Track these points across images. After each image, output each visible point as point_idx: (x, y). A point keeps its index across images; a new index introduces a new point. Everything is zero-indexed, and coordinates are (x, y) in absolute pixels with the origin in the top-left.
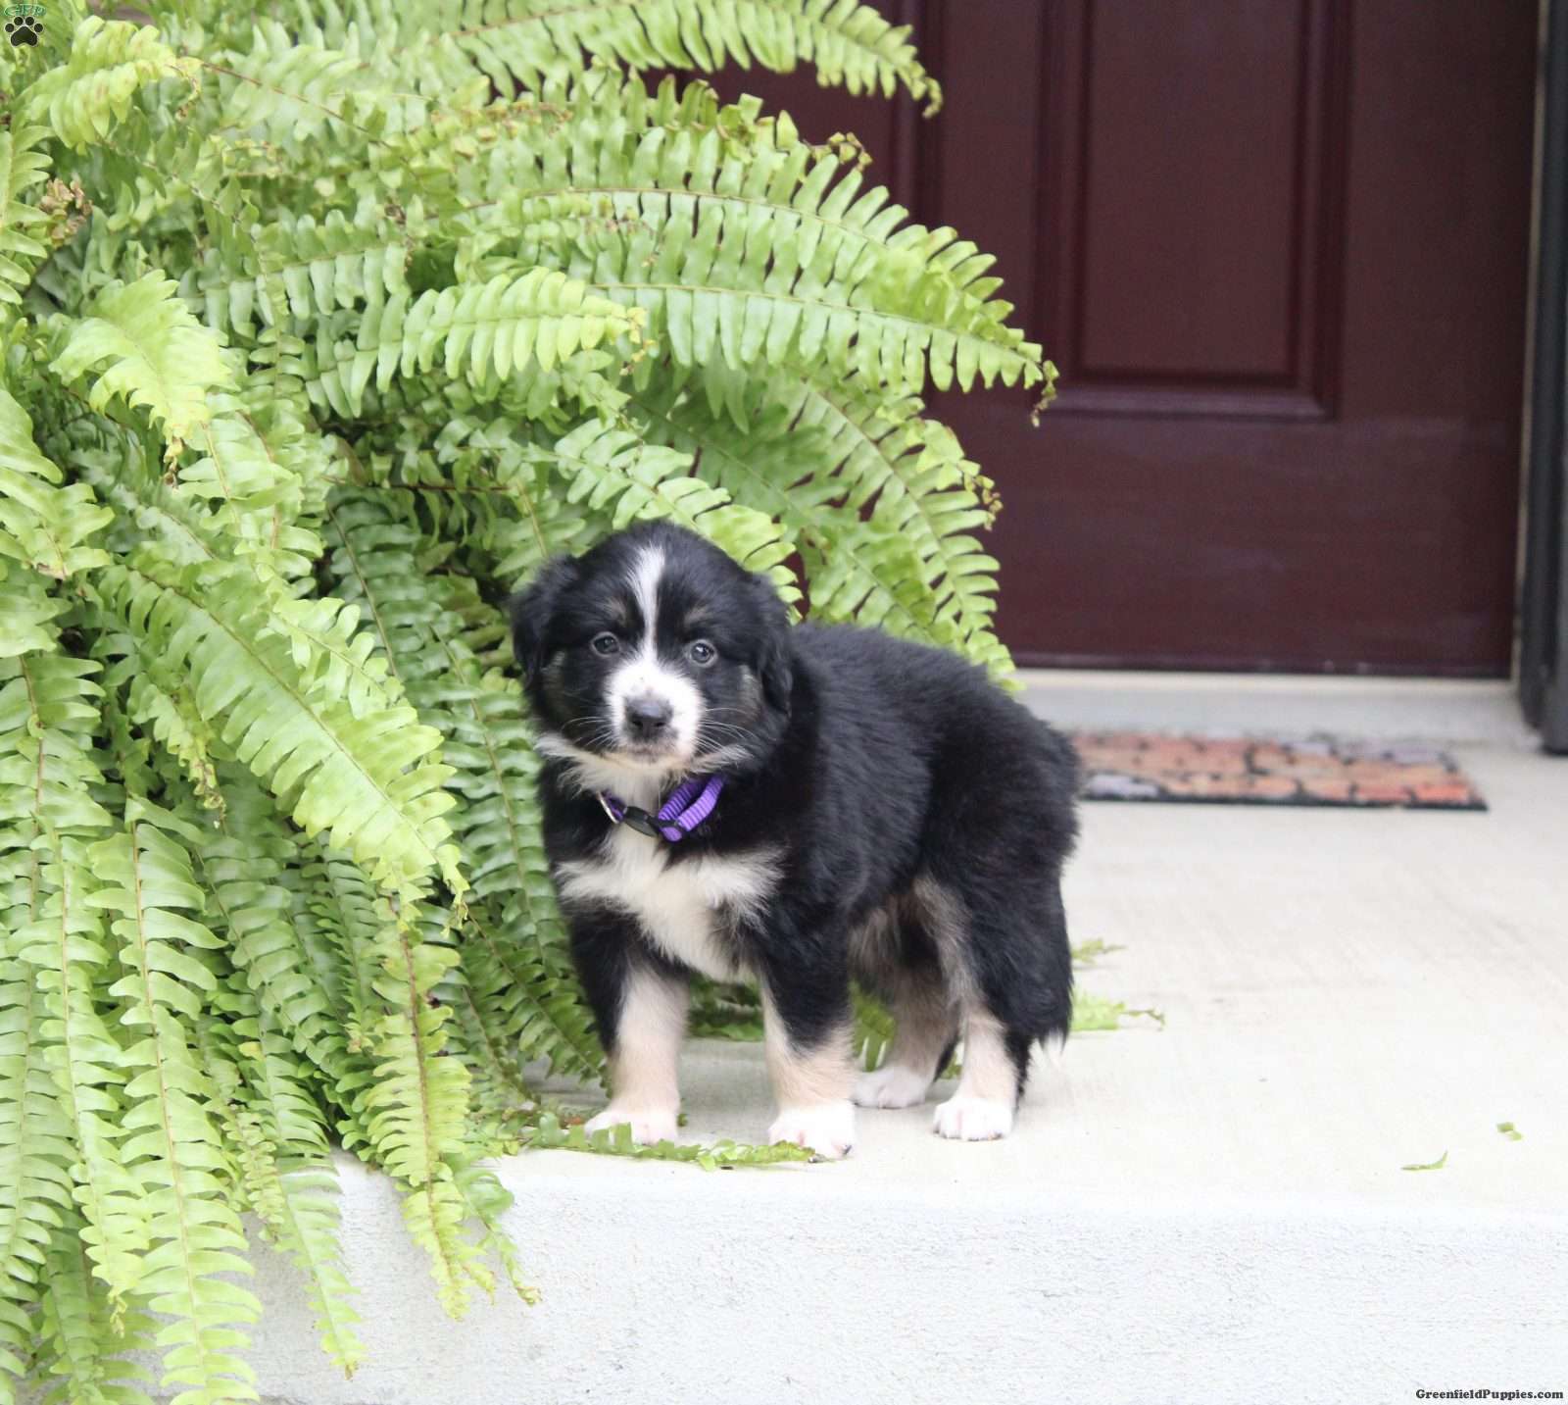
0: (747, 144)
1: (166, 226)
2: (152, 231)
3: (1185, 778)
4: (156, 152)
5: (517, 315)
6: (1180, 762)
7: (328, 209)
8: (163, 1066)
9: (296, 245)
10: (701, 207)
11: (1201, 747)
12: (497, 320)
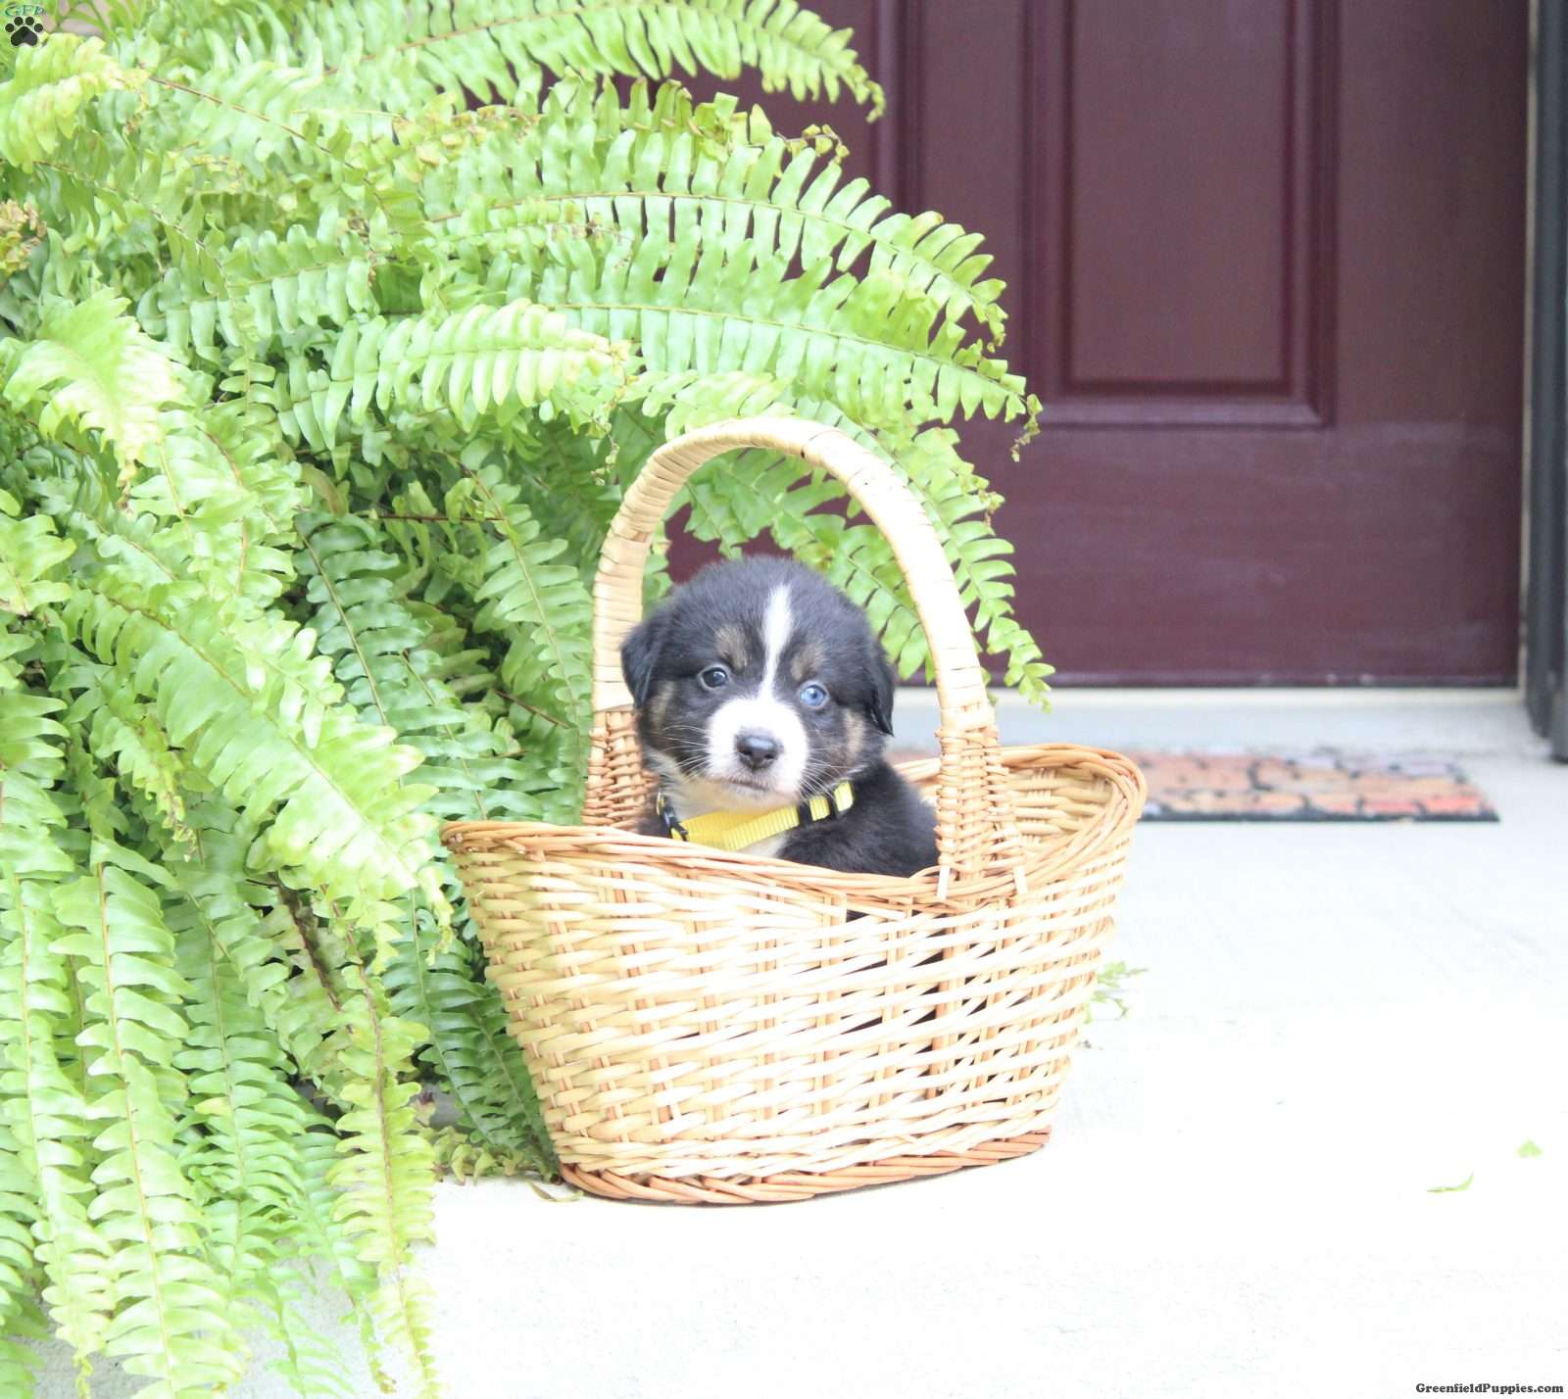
0: (724, 144)
1: (126, 250)
2: (112, 256)
3: (1188, 795)
4: (116, 175)
5: (496, 347)
6: (1183, 780)
7: (290, 223)
8: (133, 1118)
9: (257, 263)
10: (676, 208)
11: (1203, 764)
12: (476, 351)
